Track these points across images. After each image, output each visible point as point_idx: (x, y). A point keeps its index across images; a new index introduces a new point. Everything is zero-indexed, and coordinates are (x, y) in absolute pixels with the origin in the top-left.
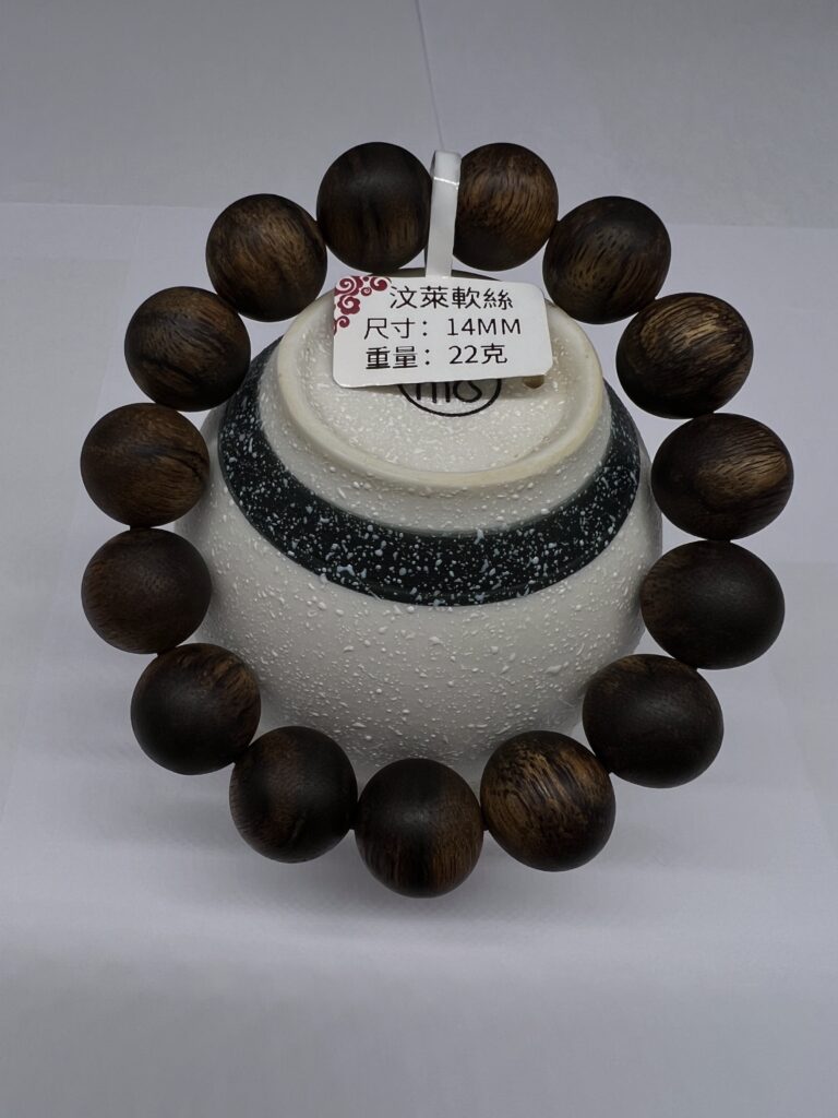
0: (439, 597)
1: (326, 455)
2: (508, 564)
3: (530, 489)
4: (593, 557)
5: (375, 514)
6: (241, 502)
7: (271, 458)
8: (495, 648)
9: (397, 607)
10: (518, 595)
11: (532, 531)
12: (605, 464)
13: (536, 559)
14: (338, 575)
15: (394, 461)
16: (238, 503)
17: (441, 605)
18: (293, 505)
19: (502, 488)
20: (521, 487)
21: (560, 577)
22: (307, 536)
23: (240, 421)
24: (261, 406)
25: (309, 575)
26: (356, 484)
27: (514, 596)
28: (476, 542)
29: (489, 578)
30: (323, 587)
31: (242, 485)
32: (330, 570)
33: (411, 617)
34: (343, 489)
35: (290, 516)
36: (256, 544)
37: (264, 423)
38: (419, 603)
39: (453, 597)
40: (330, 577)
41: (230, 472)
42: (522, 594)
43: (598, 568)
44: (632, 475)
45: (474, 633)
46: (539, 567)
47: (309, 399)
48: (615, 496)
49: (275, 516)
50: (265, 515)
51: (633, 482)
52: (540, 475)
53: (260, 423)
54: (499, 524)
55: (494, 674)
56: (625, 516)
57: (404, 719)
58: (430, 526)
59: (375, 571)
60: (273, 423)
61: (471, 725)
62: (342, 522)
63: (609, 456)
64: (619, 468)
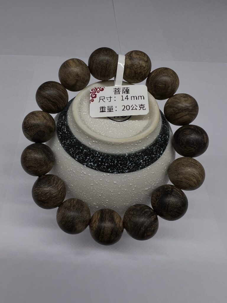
0: (116, 171)
1: (86, 134)
2: (134, 162)
3: (140, 142)
4: (157, 159)
5: (99, 149)
6: (63, 145)
7: (71, 133)
8: (131, 184)
9: (105, 174)
10: (137, 170)
11: (140, 153)
12: (160, 134)
13: (142, 161)
14: (89, 165)
15: (103, 135)
16: (62, 145)
17: (116, 173)
18: (77, 146)
19: (132, 142)
20: (138, 142)
21: (148, 165)
22: (81, 155)
23: (62, 123)
24: (68, 119)
25: (81, 165)
26: (94, 141)
27: (136, 171)
28: (126, 157)
29: (129, 166)
30: (85, 168)
31: (63, 140)
32: (87, 164)
33: (109, 176)
34: (90, 143)
35: (76, 149)
36: (67, 156)
37: (69, 124)
38: (111, 173)
39: (120, 171)
40: (87, 166)
41: (60, 137)
42: (138, 170)
43: (158, 162)
44: (167, 137)
45: (125, 180)
46: (142, 163)
47: (81, 117)
48: (162, 143)
49: (72, 149)
50: (69, 149)
51: (167, 139)
52: (143, 139)
53: (68, 124)
54: (131, 152)
55: (130, 191)
56: (165, 148)
57: (107, 202)
58: (114, 153)
59: (99, 164)
60: (71, 124)
61: (125, 204)
62: (90, 151)
63: (161, 132)
64: (164, 135)
